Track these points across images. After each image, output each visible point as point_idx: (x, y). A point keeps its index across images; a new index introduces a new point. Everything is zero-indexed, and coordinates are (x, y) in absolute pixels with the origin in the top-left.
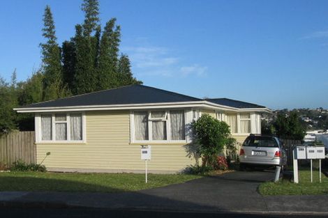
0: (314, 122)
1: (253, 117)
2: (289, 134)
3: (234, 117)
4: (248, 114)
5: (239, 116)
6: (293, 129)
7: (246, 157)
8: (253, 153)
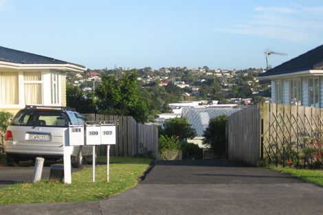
0: (194, 89)
1: (46, 78)
2: (118, 106)
3: (13, 78)
4: (38, 74)
5: (21, 77)
6: (127, 99)
7: (14, 143)
8: (27, 137)
